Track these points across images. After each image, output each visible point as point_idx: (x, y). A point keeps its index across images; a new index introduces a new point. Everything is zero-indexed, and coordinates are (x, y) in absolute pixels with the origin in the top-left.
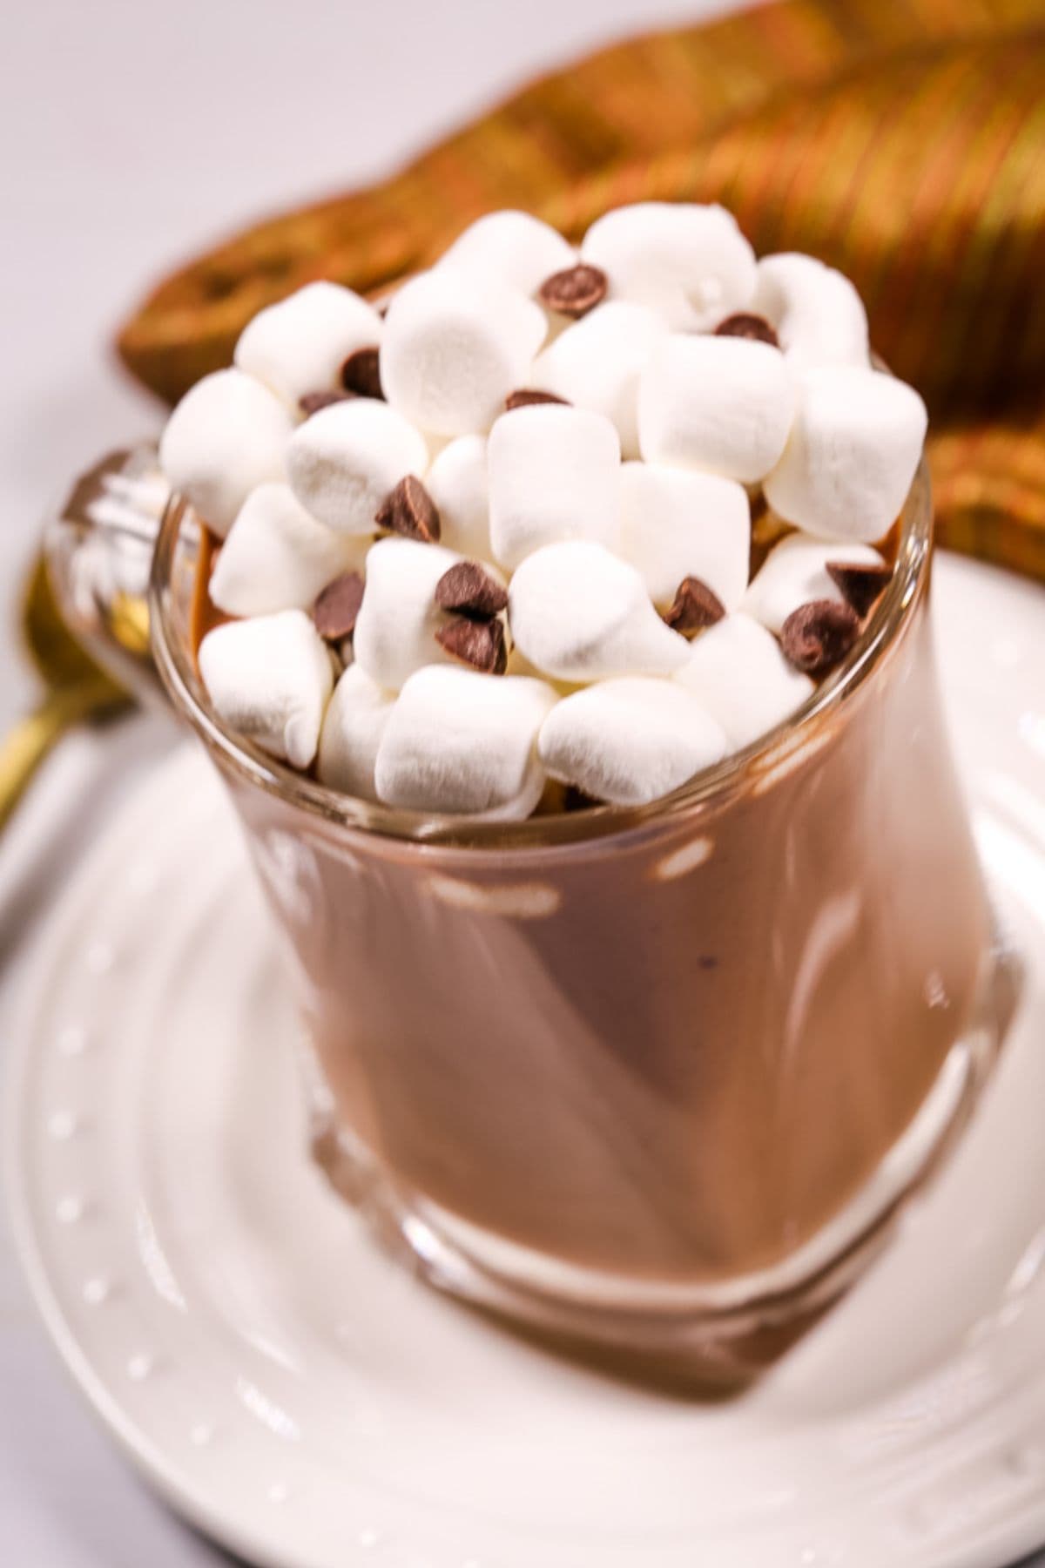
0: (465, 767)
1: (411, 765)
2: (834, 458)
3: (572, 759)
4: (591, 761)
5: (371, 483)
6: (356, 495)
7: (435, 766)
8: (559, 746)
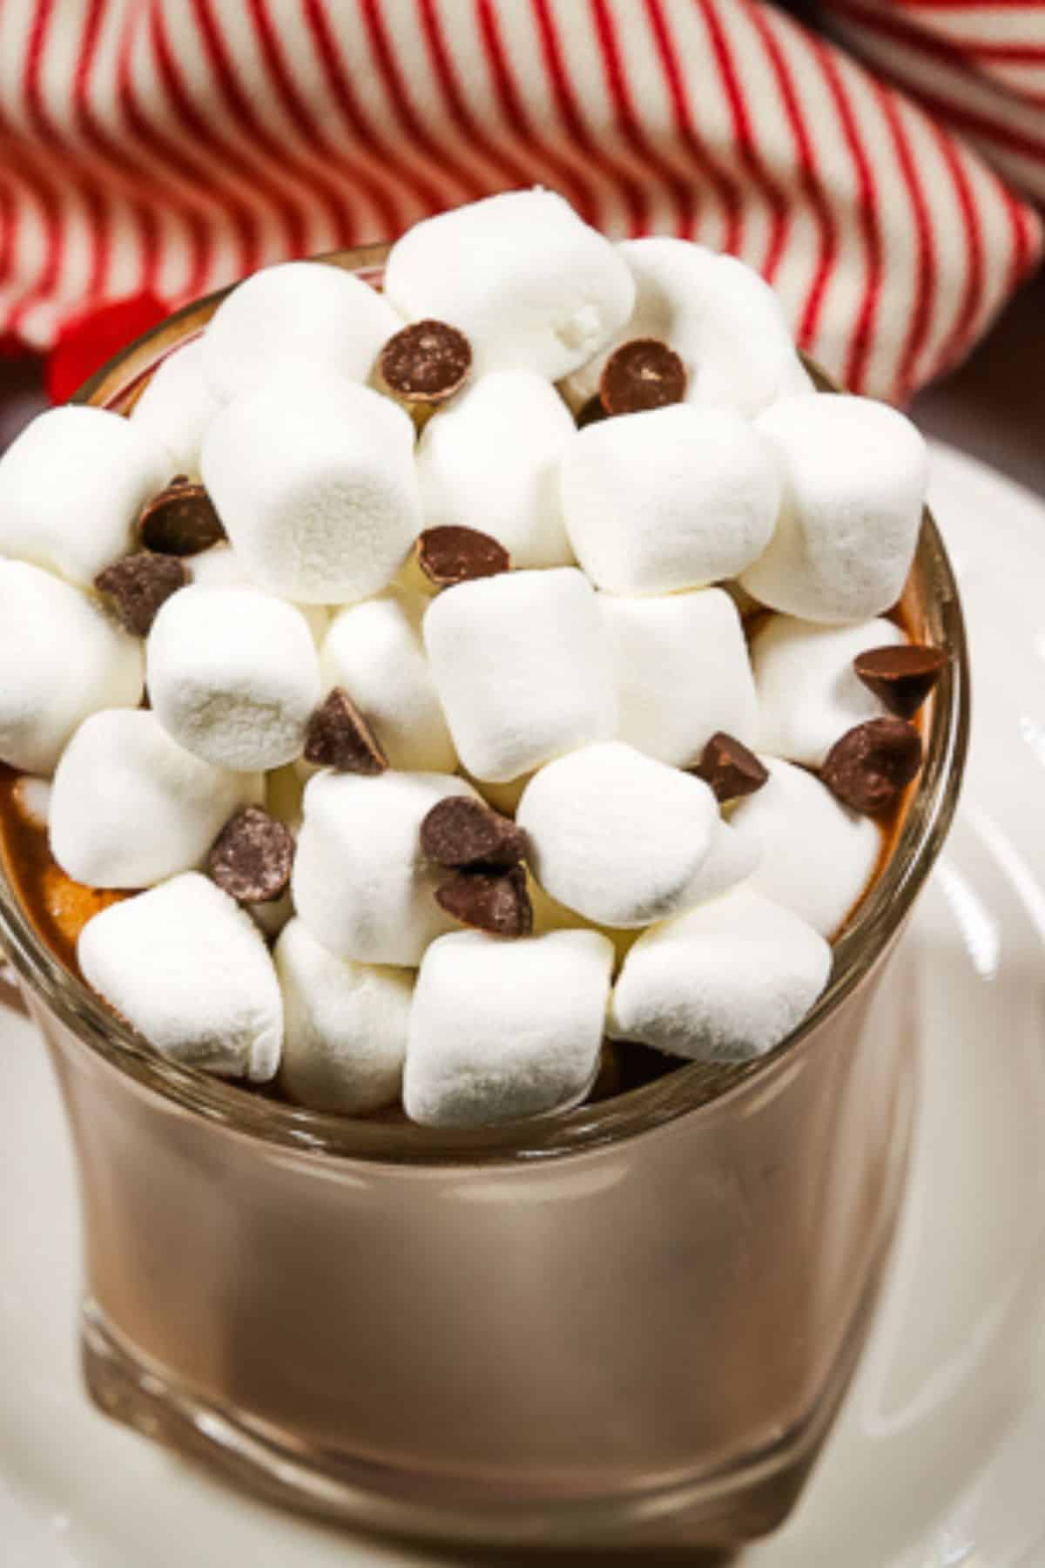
0: (534, 1070)
1: (463, 1082)
2: (842, 535)
3: (668, 1029)
4: (695, 1028)
5: (287, 709)
6: (266, 726)
7: (496, 1078)
8: (649, 1019)
